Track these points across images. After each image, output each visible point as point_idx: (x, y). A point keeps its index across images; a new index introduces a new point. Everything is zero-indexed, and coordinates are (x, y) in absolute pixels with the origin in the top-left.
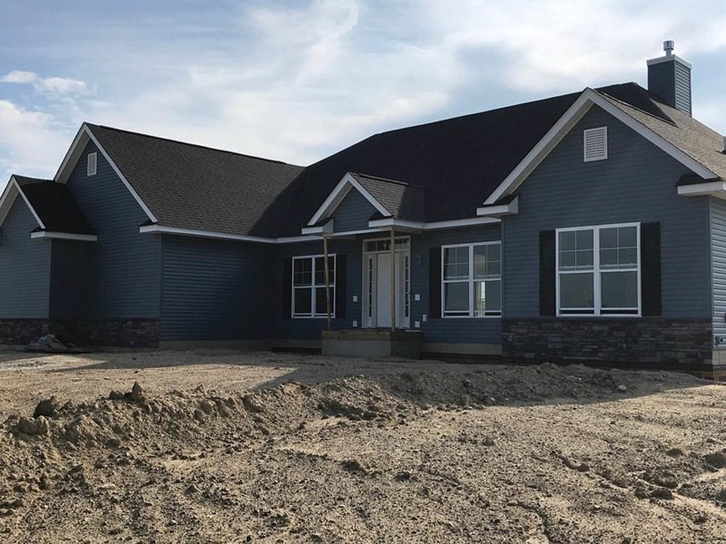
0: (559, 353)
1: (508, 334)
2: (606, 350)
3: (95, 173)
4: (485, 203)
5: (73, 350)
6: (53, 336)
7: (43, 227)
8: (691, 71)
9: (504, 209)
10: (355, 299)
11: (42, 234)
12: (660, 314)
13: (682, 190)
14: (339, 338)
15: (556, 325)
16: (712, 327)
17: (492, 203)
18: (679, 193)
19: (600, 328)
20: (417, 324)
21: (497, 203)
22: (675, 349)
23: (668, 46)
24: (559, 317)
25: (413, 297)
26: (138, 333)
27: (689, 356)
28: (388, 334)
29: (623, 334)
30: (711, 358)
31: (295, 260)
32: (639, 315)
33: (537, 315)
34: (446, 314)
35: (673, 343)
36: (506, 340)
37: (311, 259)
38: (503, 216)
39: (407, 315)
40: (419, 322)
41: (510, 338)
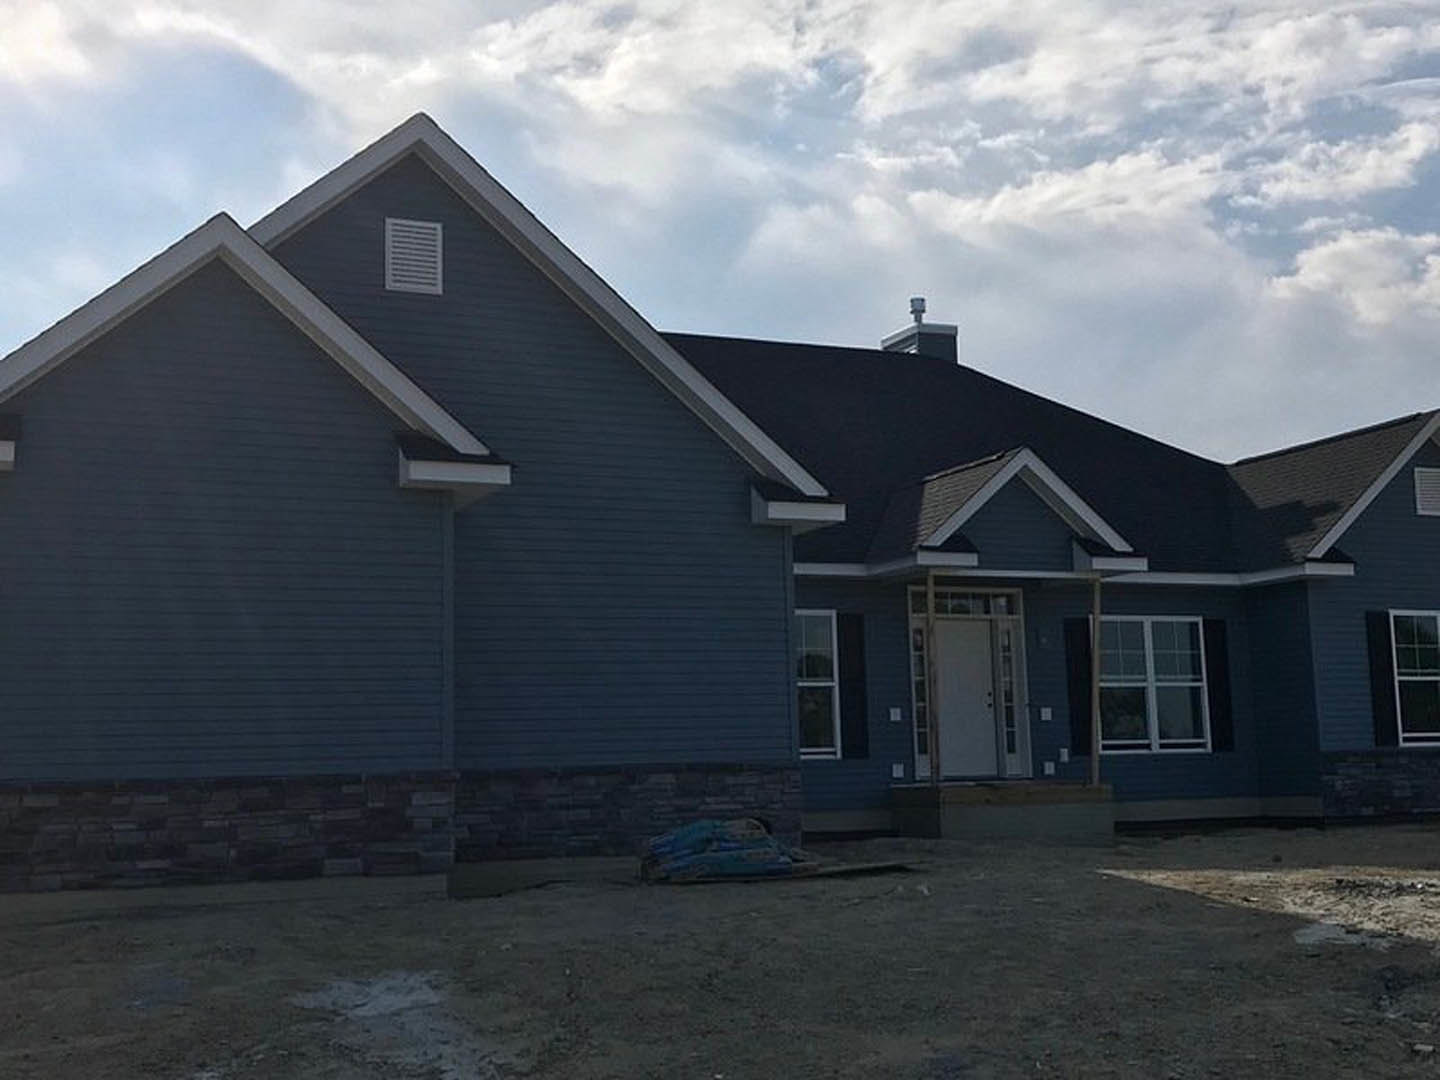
1: (1335, 777)
3: (437, 290)
4: (1310, 555)
10: (895, 714)
20: (1049, 769)
23: (918, 307)
24: (1403, 748)
25: (1035, 712)
33: (1372, 746)
34: (1105, 747)
36: (1334, 788)
39: (1011, 749)
40: (1052, 765)
41: (1339, 785)
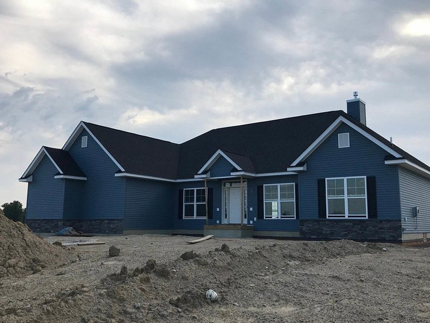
0: (328, 235)
1: (302, 227)
2: (351, 234)
3: (86, 146)
4: (291, 165)
5: (82, 234)
6: (72, 228)
7: (61, 172)
8: (366, 106)
9: (301, 169)
10: (218, 210)
11: (62, 176)
12: (376, 217)
13: (387, 162)
14: (213, 229)
15: (327, 223)
16: (401, 223)
17: (294, 165)
18: (385, 163)
19: (348, 224)
20: (251, 222)
21: (297, 166)
22: (384, 233)
23: (356, 94)
24: (328, 219)
25: (249, 209)
26: (111, 226)
27: (391, 236)
28: (240, 226)
29: (359, 227)
30: (401, 237)
31: (185, 190)
32: (367, 218)
33: (317, 218)
34: (266, 217)
35: (383, 230)
36: (302, 230)
37: (194, 190)
38: (299, 172)
39: (245, 218)
40: (252, 221)
41: (304, 229)
